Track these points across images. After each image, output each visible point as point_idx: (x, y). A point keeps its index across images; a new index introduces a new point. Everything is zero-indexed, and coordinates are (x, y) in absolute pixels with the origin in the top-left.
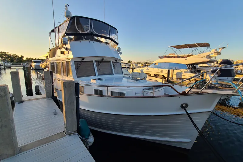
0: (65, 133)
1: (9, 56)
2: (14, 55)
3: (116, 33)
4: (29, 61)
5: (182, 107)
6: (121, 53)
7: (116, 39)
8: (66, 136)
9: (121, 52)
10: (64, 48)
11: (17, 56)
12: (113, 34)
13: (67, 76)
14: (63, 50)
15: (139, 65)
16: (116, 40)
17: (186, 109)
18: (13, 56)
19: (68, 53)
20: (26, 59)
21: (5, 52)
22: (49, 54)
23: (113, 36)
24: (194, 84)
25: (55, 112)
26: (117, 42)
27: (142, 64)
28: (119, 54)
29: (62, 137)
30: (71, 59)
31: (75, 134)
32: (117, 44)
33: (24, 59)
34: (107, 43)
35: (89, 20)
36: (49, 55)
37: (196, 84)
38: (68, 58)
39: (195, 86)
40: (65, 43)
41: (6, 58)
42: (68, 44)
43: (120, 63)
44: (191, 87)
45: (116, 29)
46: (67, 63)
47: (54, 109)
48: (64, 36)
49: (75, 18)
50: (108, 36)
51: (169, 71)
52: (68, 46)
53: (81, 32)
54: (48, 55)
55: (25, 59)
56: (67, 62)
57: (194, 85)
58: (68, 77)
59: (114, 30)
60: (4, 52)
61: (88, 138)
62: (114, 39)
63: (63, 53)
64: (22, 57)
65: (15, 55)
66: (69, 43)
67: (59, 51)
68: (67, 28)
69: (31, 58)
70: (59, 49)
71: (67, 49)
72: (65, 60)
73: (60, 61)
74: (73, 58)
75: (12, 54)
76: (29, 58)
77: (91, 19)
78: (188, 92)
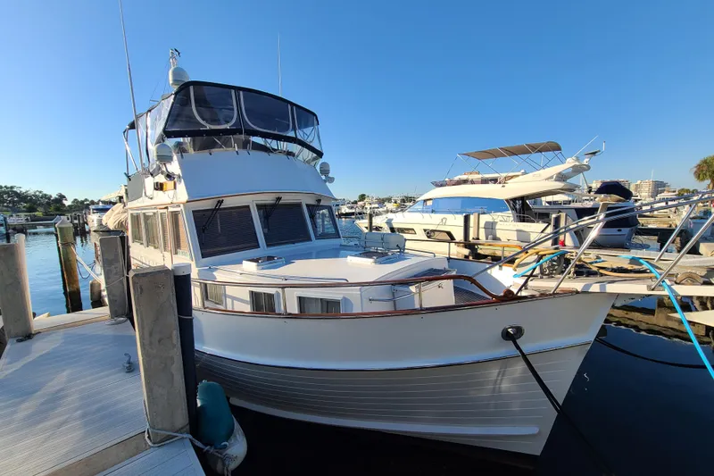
0: (149, 437)
1: (23, 197)
2: (37, 193)
3: (313, 125)
4: (82, 207)
5: (506, 335)
6: (331, 180)
7: (316, 141)
8: (150, 447)
9: (330, 175)
10: (162, 173)
11: (45, 196)
12: (306, 126)
13: (176, 253)
14: (161, 179)
15: (390, 206)
16: (315, 145)
17: (517, 341)
18: (35, 196)
19: (175, 188)
20: (73, 202)
21: (12, 187)
22: (126, 190)
23: (305, 134)
24: (534, 265)
25: (129, 363)
26: (319, 149)
27: (395, 202)
28: (325, 181)
29: (138, 451)
30: (183, 203)
31: (183, 438)
32: (320, 154)
33: (67, 203)
34: (290, 154)
35: (233, 91)
36: (127, 194)
37: (541, 266)
38: (175, 201)
39: (537, 271)
40: (164, 159)
41: (14, 202)
42: (172, 160)
43: (331, 207)
44: (529, 274)
45: (314, 115)
46: (175, 215)
47: (126, 354)
48: (161, 140)
49: (191, 88)
50: (291, 134)
51: (467, 219)
52: (174, 167)
53: (209, 127)
54: (123, 193)
55: (70, 203)
56: (172, 212)
57: (534, 269)
58: (178, 256)
59: (307, 117)
60: (9, 186)
61: (225, 446)
62: (308, 141)
63: (159, 187)
64: (62, 197)
65: (40, 192)
66: (175, 158)
67: (149, 182)
68: (166, 116)
69: (86, 200)
70: (150, 177)
71: (169, 176)
72: (167, 208)
73: (155, 211)
74: (187, 202)
75: (31, 192)
76: (81, 199)
77: (238, 89)
78: (520, 290)
